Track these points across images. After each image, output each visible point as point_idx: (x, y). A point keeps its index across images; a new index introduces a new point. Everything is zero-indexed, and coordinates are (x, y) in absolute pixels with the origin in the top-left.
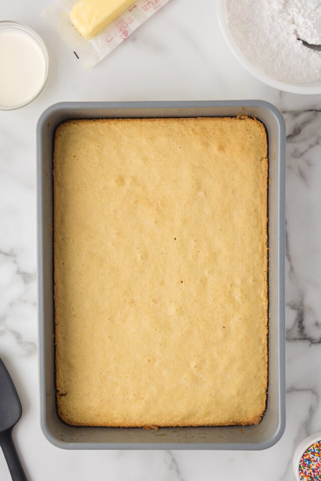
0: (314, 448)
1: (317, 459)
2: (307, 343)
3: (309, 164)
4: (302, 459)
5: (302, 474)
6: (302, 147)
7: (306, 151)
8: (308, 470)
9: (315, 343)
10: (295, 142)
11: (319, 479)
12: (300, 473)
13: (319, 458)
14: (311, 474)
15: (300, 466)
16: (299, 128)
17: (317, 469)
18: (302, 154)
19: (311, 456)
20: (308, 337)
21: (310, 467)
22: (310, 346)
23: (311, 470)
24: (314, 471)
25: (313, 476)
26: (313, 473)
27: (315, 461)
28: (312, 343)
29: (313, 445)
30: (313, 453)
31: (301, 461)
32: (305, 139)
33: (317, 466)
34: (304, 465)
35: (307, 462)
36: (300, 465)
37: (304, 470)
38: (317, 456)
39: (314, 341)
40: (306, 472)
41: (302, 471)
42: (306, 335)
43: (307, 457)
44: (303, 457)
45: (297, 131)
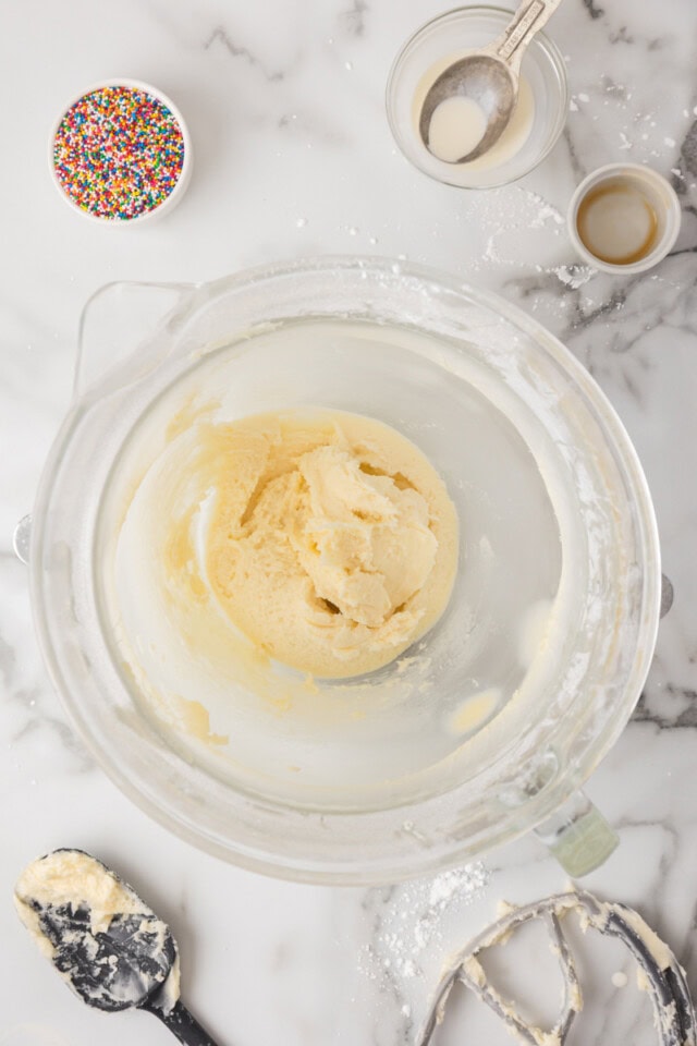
0: (101, 97)
1: (99, 118)
2: (652, 727)
3: (645, 364)
4: (71, 111)
5: (61, 141)
6: (629, 330)
7: (638, 338)
8: (75, 135)
9: (667, 727)
10: (614, 321)
11: (90, 158)
12: (58, 138)
13: (103, 119)
14: (77, 144)
15: (62, 125)
16: (622, 291)
17: (92, 139)
18: (630, 345)
19: (91, 108)
20: (653, 714)
21: (79, 131)
22: (658, 733)
23: (81, 138)
24: (85, 141)
25: (80, 152)
26: (81, 144)
27: (93, 121)
28: (662, 727)
29: (101, 91)
30: (97, 105)
31: (67, 114)
32: (634, 314)
33: (94, 132)
34: (72, 123)
35: (78, 120)
36: (63, 122)
37: (67, 133)
38: (100, 112)
39: (665, 724)
40: (68, 139)
41: (64, 133)
42: (648, 712)
43: (82, 110)
44: (73, 108)
45: (618, 298)
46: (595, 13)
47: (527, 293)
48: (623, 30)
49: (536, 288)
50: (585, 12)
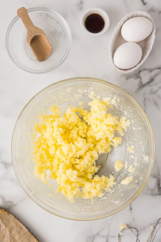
3: (159, 97)
6: (155, 88)
7: (157, 91)
10: (151, 86)
16: (153, 78)
18: (155, 92)
32: (156, 84)
45: (152, 80)
46: (145, 4)
47: (127, 79)
48: (152, 8)
49: (130, 77)
50: (142, 4)
